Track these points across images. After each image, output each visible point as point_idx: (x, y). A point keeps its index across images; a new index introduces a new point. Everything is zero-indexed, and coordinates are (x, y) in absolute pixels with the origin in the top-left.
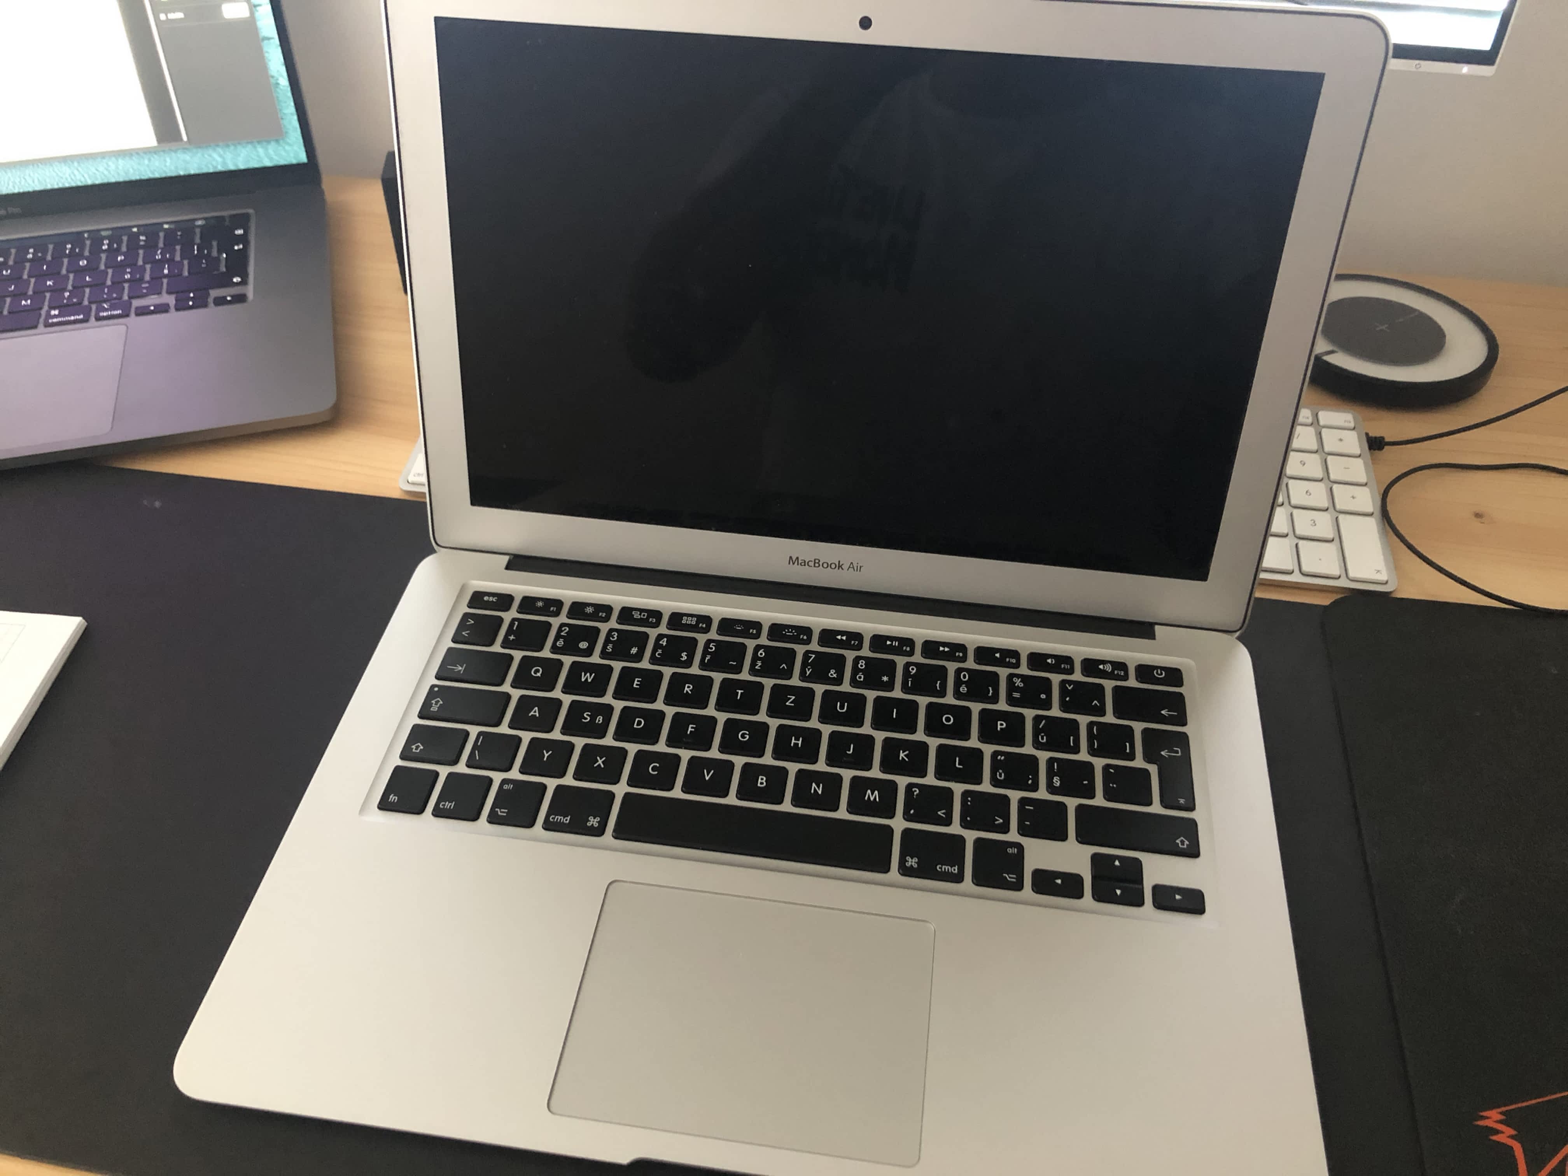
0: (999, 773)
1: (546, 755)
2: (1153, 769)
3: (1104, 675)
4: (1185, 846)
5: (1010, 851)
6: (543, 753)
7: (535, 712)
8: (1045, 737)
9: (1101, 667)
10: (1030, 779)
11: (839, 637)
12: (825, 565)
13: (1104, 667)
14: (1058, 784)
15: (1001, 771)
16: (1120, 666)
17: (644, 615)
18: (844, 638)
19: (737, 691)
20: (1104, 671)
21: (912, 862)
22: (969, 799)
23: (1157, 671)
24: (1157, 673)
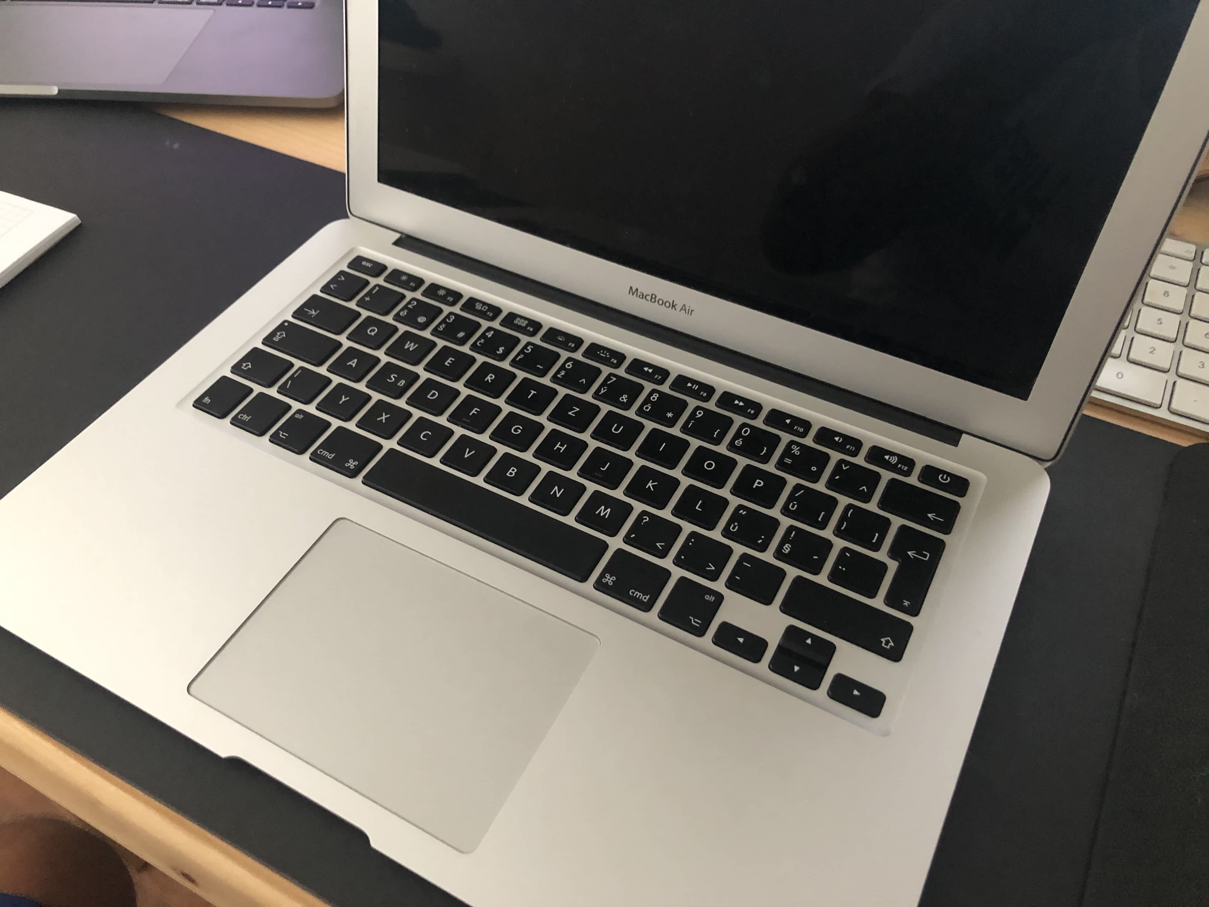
0: (734, 525)
1: (343, 399)
2: (893, 566)
3: (888, 466)
4: (888, 647)
5: (707, 597)
6: (342, 397)
7: (353, 363)
8: (796, 506)
9: (887, 457)
10: (762, 539)
11: (646, 369)
12: (661, 302)
13: (889, 458)
14: (787, 551)
15: (736, 524)
16: (908, 463)
17: (485, 308)
18: (650, 371)
19: (531, 391)
20: (888, 462)
21: (609, 580)
22: (693, 540)
23: (943, 476)
24: (942, 478)
